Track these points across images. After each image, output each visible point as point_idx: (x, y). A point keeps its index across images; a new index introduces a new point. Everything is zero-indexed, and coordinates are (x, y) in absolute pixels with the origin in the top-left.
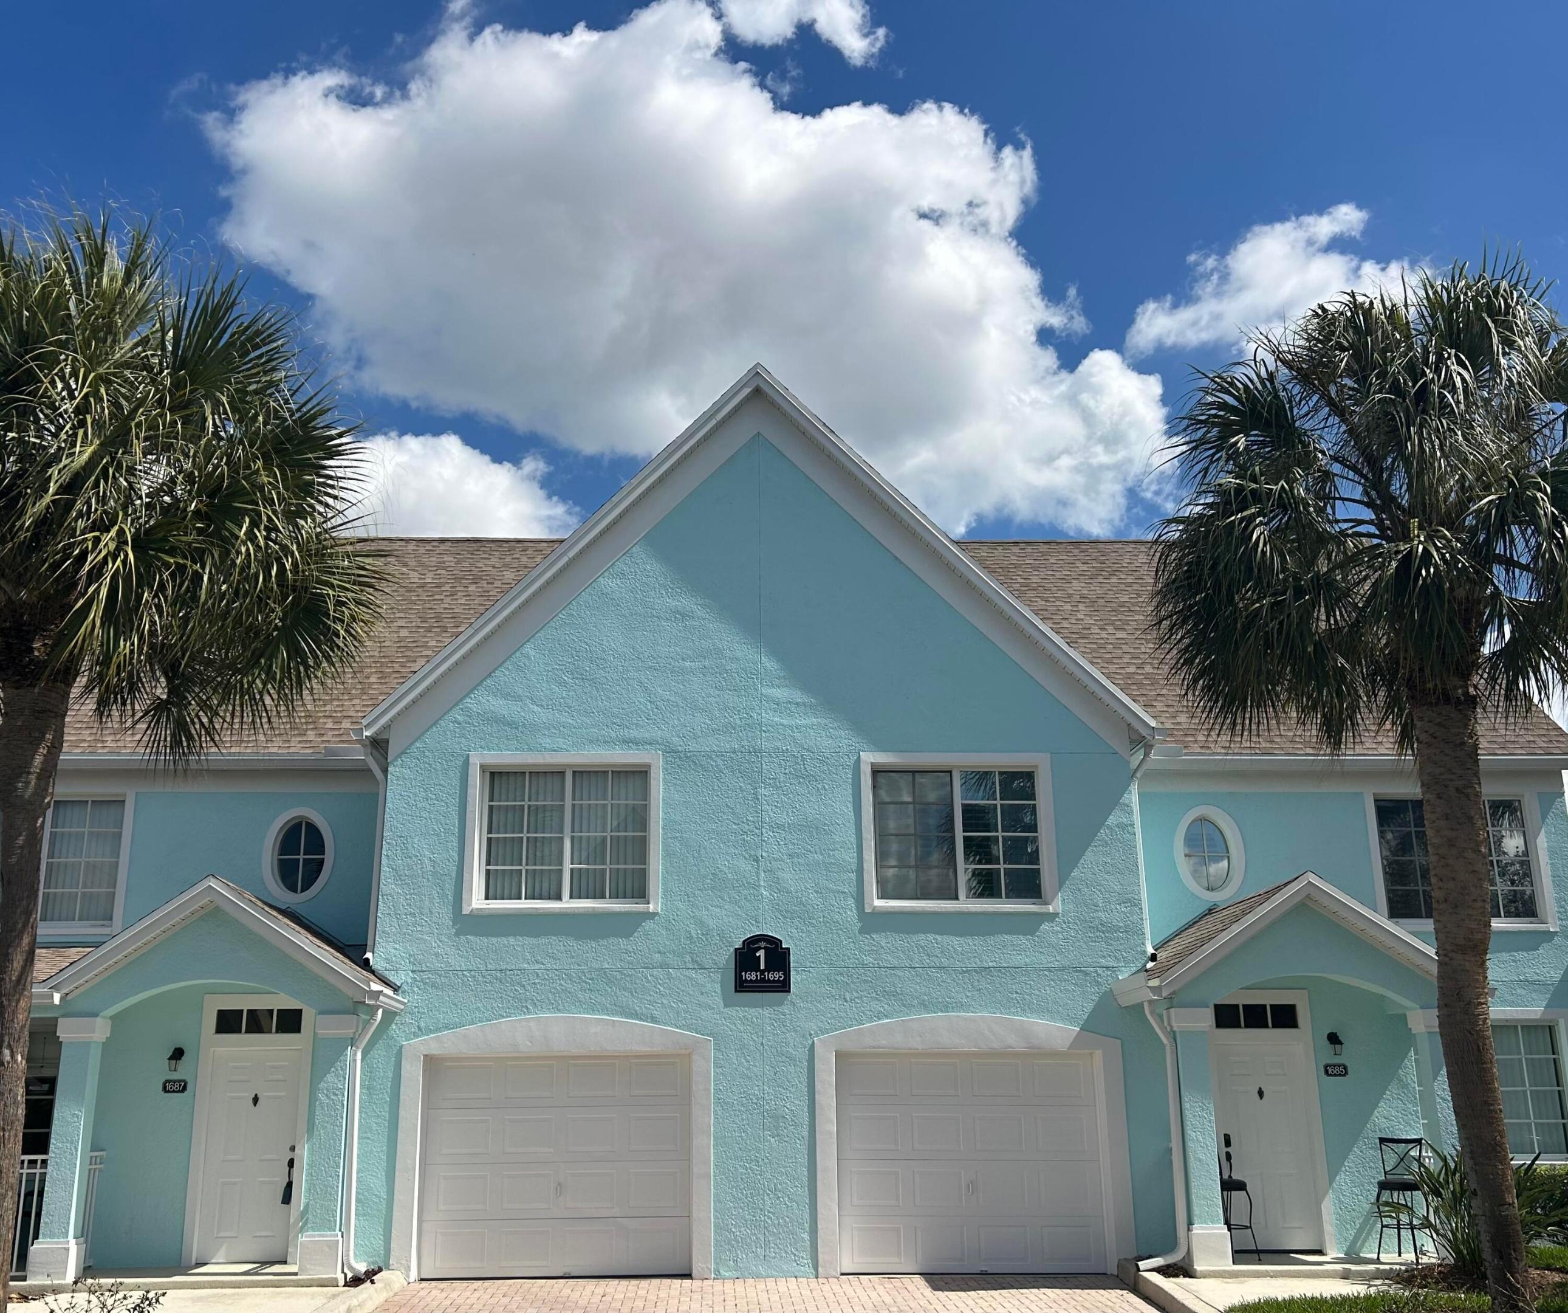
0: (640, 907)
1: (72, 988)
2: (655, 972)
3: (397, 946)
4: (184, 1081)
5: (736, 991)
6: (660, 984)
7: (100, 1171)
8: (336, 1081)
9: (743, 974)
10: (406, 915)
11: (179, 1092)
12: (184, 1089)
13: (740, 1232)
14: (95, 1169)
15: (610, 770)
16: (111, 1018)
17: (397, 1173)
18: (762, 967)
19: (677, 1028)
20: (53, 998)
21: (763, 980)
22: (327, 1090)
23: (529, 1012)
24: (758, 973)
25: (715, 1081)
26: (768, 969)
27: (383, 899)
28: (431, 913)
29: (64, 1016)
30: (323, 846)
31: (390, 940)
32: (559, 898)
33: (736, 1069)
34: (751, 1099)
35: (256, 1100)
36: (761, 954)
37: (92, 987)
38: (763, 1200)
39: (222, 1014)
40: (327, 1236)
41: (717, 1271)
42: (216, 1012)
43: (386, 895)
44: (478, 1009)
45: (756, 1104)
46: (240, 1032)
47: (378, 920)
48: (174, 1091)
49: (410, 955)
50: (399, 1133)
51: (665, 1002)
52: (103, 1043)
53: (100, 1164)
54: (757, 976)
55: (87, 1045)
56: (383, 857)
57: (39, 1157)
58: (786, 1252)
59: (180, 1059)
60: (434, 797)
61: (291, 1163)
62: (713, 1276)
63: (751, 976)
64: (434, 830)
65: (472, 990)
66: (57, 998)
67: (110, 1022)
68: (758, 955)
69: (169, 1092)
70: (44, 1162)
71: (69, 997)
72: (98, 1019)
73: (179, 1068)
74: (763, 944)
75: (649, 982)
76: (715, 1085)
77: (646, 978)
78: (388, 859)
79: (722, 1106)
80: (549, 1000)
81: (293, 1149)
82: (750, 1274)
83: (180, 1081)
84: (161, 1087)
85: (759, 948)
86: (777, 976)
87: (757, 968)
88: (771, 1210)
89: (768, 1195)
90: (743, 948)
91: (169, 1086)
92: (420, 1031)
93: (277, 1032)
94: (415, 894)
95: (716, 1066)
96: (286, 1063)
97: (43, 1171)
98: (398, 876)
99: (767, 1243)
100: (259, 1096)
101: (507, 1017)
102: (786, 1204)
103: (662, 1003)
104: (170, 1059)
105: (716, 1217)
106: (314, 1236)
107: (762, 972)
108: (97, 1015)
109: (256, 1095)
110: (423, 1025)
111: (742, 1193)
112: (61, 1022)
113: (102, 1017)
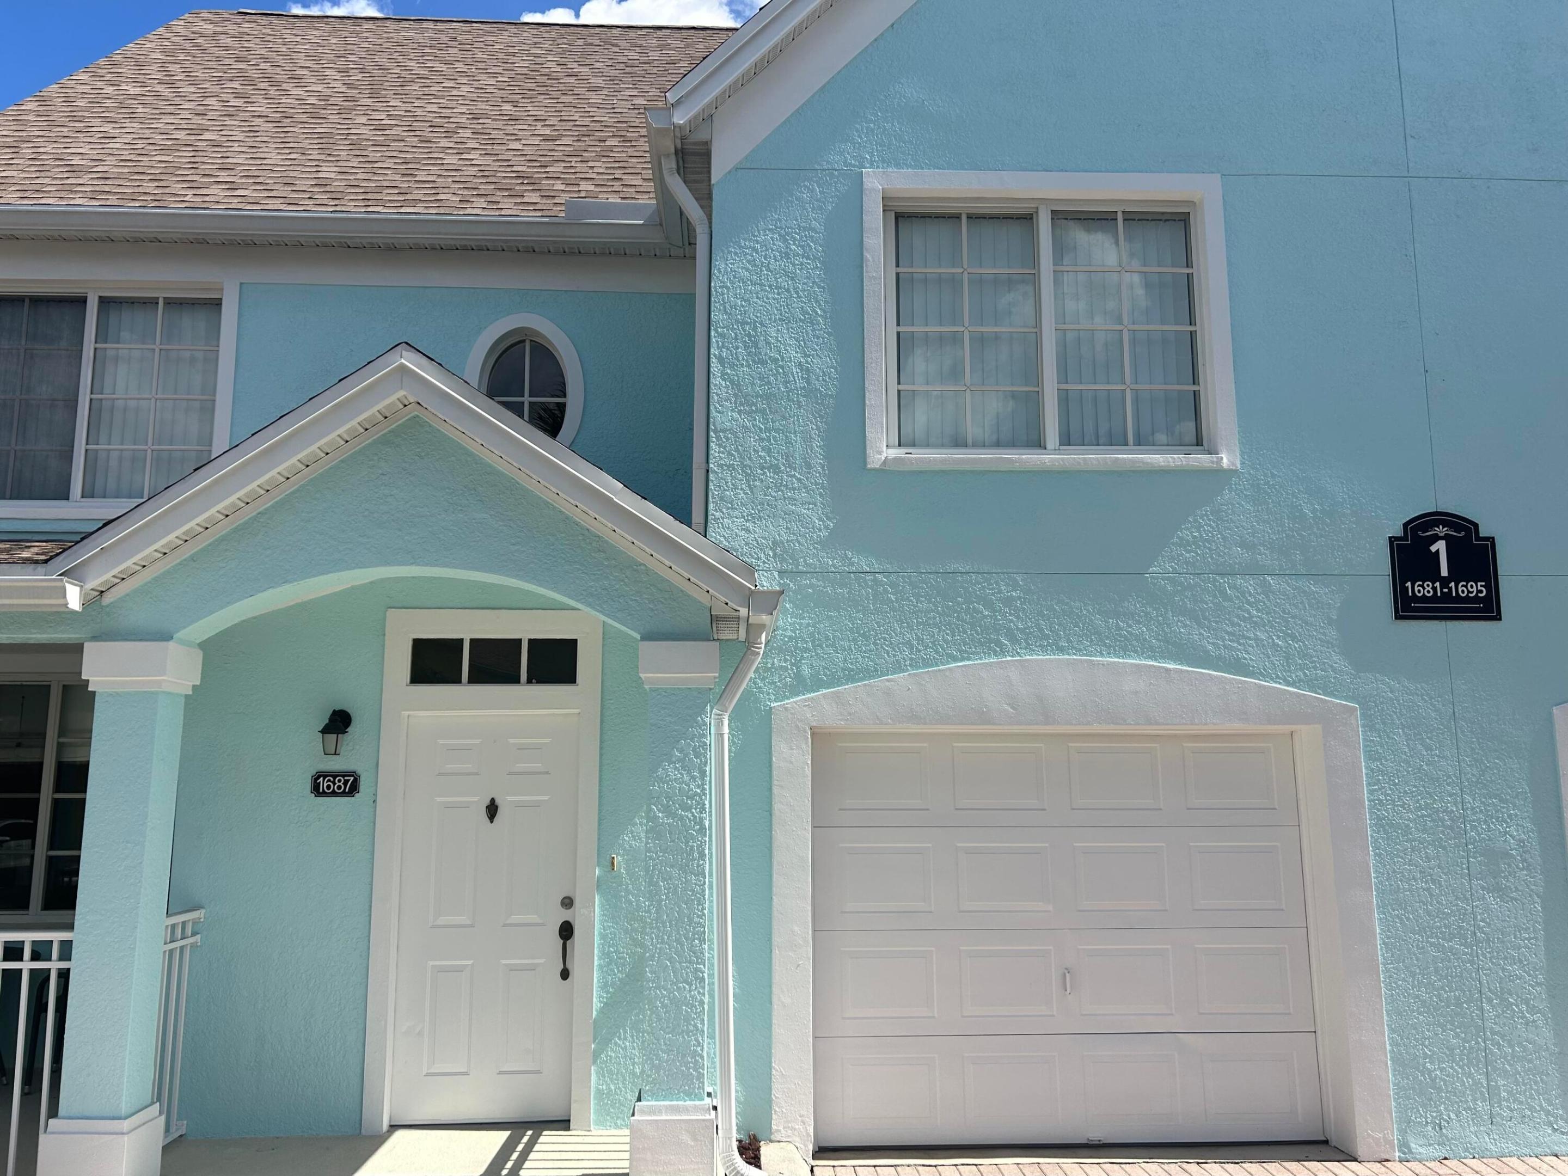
0: (1199, 459)
1: (108, 576)
2: (1239, 581)
3: (750, 525)
4: (353, 774)
5: (1398, 617)
6: (1249, 603)
7: (193, 946)
8: (686, 778)
9: (1409, 584)
10: (762, 468)
11: (344, 794)
12: (354, 789)
13: (1442, 1070)
14: (182, 948)
15: (1119, 209)
16: (203, 646)
17: (776, 952)
18: (1444, 572)
19: (1288, 684)
20: (65, 596)
21: (1447, 597)
22: (668, 798)
23: (1003, 652)
24: (1437, 584)
25: (1369, 784)
26: (1457, 574)
27: (718, 438)
28: (809, 466)
29: (95, 638)
30: (563, 384)
31: (736, 513)
32: (1039, 444)
33: (1407, 762)
34: (1442, 820)
35: (492, 810)
36: (1440, 547)
37: (156, 579)
38: (1482, 1010)
39: (422, 648)
40: (686, 1110)
41: (1404, 1146)
42: (410, 644)
43: (724, 431)
44: (909, 644)
45: (1451, 828)
46: (457, 681)
47: (711, 476)
48: (334, 794)
49: (775, 543)
50: (775, 877)
51: (1263, 636)
52: (187, 696)
53: (194, 934)
54: (1434, 589)
55: (148, 698)
56: (713, 360)
57: (56, 937)
58: (1531, 1109)
59: (344, 732)
60: (800, 251)
61: (566, 931)
62: (1397, 1154)
63: (1424, 589)
64: (804, 312)
65: (894, 609)
66: (74, 597)
67: (199, 656)
68: (1433, 548)
69: (324, 794)
70: (66, 950)
71: (108, 599)
72: (171, 644)
73: (343, 750)
74: (1441, 530)
75: (1229, 599)
76: (1371, 792)
77: (1223, 593)
78: (723, 365)
79: (1386, 832)
80: (1041, 630)
81: (568, 903)
82: (1467, 1150)
83: (344, 774)
84: (308, 786)
85: (1436, 538)
86: (1475, 588)
87: (1434, 574)
88: (1497, 1028)
89: (1490, 1001)
90: (1405, 538)
91: (323, 783)
92: (799, 685)
93: (529, 681)
94: (777, 430)
95: (1371, 757)
96: (547, 740)
97: (64, 965)
98: (743, 400)
99: (1492, 1093)
100: (498, 802)
101: (963, 659)
102: (1523, 1017)
103: (1257, 639)
104: (326, 731)
105: (1394, 1043)
106: (659, 1111)
107: (1445, 582)
108: (165, 636)
109: (493, 800)
110: (806, 671)
111: (1439, 996)
112: (90, 649)
113: (182, 642)
